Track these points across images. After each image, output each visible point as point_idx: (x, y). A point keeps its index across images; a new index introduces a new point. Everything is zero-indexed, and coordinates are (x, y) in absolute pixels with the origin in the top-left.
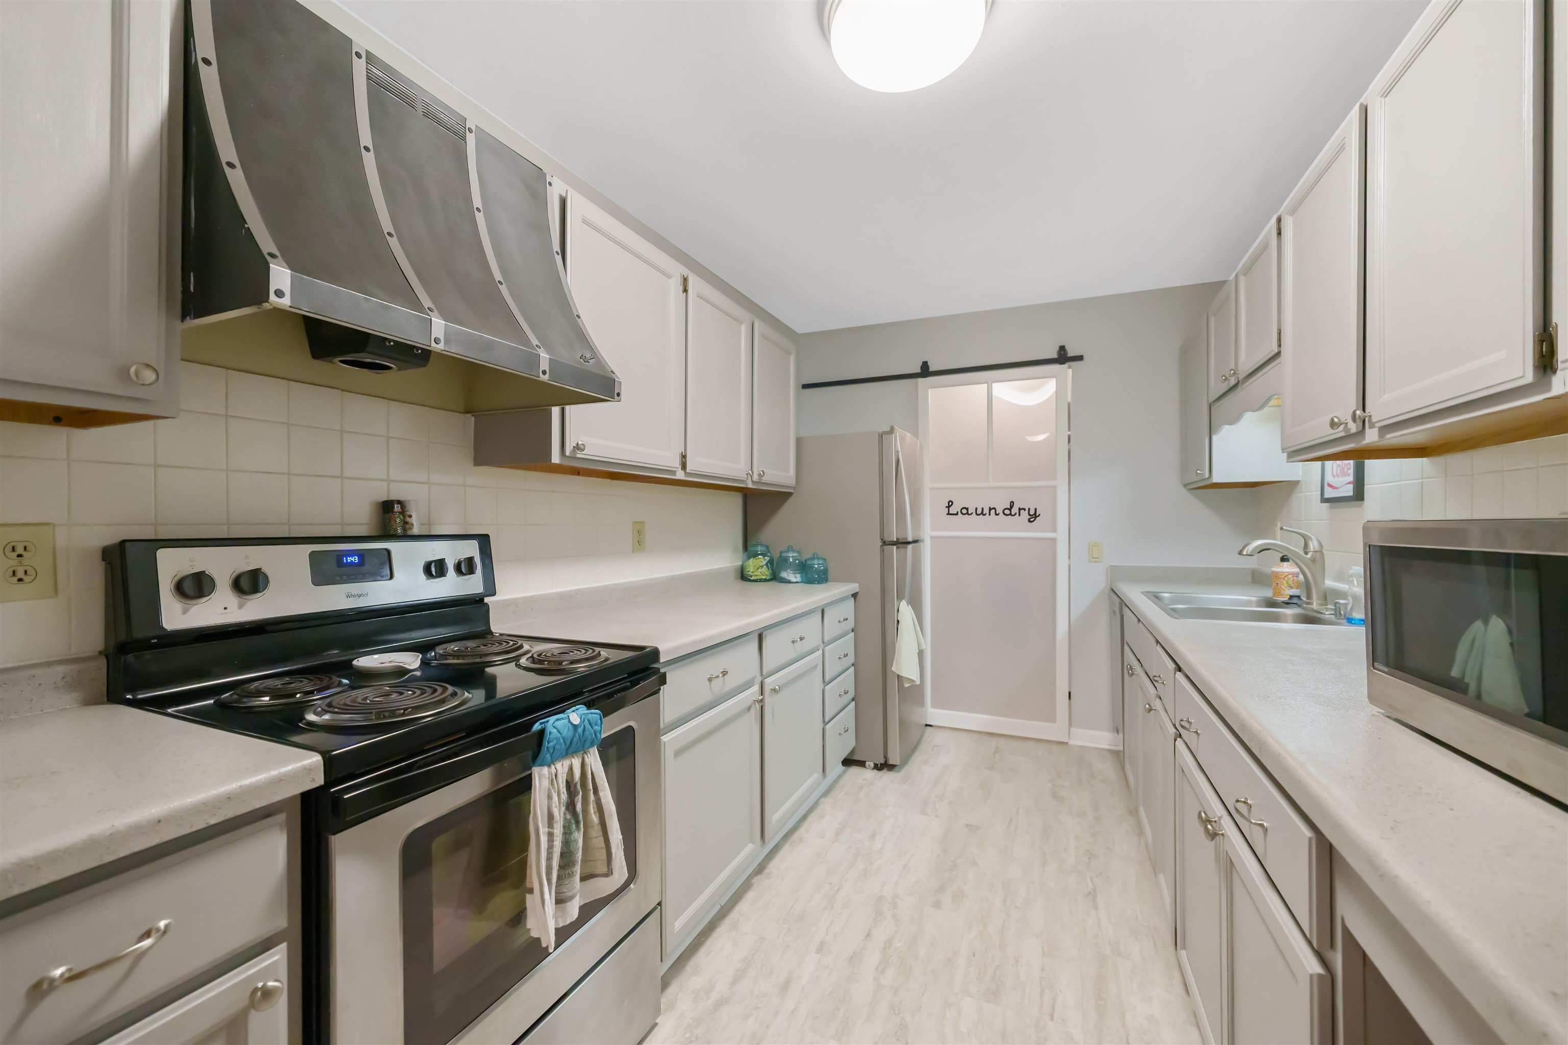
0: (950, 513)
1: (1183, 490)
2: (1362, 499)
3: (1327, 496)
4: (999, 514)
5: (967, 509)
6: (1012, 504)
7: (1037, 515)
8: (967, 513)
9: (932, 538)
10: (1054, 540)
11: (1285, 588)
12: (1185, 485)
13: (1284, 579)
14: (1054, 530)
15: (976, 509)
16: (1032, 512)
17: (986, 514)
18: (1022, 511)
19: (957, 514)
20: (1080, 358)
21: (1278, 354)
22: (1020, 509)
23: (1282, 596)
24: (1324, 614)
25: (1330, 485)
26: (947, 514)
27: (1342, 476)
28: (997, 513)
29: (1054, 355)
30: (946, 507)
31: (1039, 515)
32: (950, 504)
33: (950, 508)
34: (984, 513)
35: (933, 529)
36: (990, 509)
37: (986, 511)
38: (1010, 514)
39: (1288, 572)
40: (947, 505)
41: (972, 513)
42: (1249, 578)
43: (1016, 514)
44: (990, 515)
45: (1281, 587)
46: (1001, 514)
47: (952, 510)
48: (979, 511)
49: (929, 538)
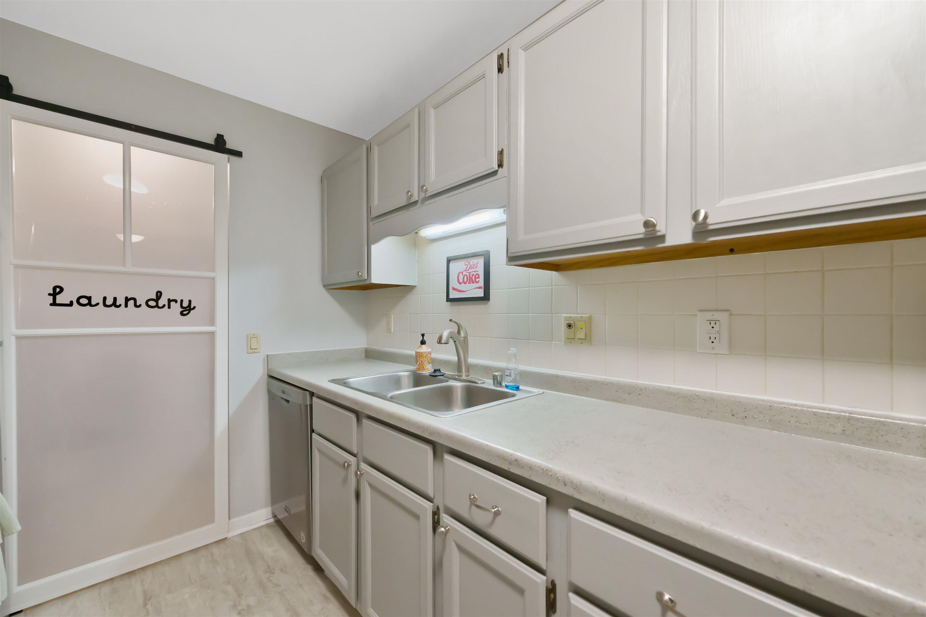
0: (58, 302)
1: (323, 290)
2: (490, 300)
3: (451, 296)
4: (140, 306)
5: (89, 298)
6: (159, 295)
7: (192, 307)
8: (90, 304)
9: (18, 338)
10: (212, 334)
11: (426, 364)
12: (324, 286)
13: (426, 358)
14: (212, 323)
15: (105, 299)
16: (185, 304)
17: (120, 305)
18: (172, 303)
19: (71, 304)
20: (239, 154)
21: (495, 173)
22: (170, 301)
23: (425, 370)
24: (478, 383)
25: (453, 289)
26: (51, 305)
27: (469, 283)
28: (138, 304)
29: (211, 141)
30: (50, 294)
31: (194, 308)
32: (57, 291)
33: (57, 296)
34: (118, 304)
35: (18, 327)
36: (127, 300)
37: (121, 301)
38: (157, 306)
39: (428, 352)
40: (52, 292)
41: (98, 304)
42: (363, 355)
43: (164, 306)
44: (126, 306)
45: (424, 364)
46: (144, 305)
47: (60, 299)
48: (109, 302)
49: (13, 339)
